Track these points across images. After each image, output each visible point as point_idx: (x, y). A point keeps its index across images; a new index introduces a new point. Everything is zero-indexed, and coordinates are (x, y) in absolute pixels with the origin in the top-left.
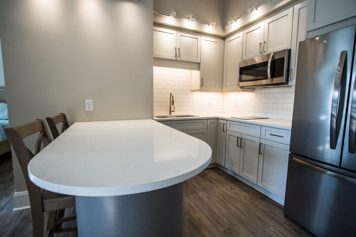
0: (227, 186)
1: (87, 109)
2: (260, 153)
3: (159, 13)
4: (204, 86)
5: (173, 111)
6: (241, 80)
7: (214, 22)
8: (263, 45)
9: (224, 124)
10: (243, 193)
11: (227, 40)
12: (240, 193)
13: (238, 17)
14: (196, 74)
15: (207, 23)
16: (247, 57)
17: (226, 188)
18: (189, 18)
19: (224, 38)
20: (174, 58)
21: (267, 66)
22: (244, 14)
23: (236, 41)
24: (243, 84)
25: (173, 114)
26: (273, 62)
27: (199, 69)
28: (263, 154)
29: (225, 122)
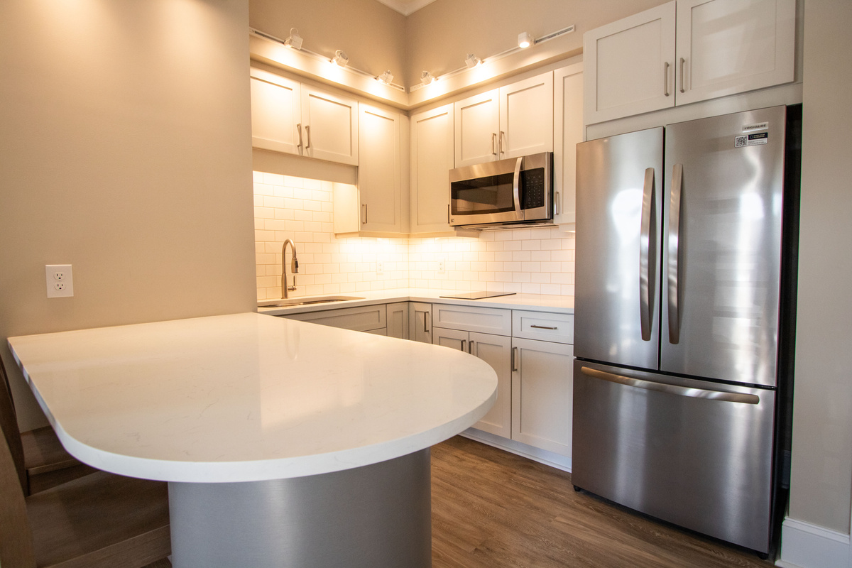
0: (448, 458)
1: (52, 293)
2: (513, 369)
3: (256, 32)
4: (368, 223)
5: (293, 289)
6: (455, 211)
7: (389, 73)
8: (499, 139)
9: (425, 313)
10: (486, 464)
11: (415, 118)
12: (479, 467)
13: (441, 69)
14: (346, 195)
15: (371, 73)
16: (464, 160)
17: (449, 462)
18: (331, 57)
19: (408, 112)
20: (295, 151)
21: (512, 182)
22: (456, 66)
23: (437, 122)
24: (460, 220)
25: (292, 296)
26: (523, 174)
27: (355, 181)
28: (519, 370)
29: (427, 308)
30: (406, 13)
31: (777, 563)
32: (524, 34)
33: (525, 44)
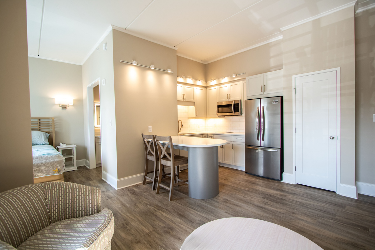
1: (149, 131)
2: (232, 149)
4: (197, 115)
5: (180, 131)
6: (218, 112)
7: (202, 80)
8: (229, 96)
9: (212, 137)
11: (208, 89)
13: (214, 78)
14: (192, 109)
15: (198, 80)
16: (220, 100)
18: (190, 78)
19: (206, 87)
20: (183, 100)
21: (232, 106)
22: (218, 78)
23: (213, 90)
24: (220, 114)
25: (180, 133)
26: (234, 104)
27: (194, 105)
28: (234, 149)
30: (206, 64)
31: (282, 181)
32: (234, 74)
33: (234, 76)
